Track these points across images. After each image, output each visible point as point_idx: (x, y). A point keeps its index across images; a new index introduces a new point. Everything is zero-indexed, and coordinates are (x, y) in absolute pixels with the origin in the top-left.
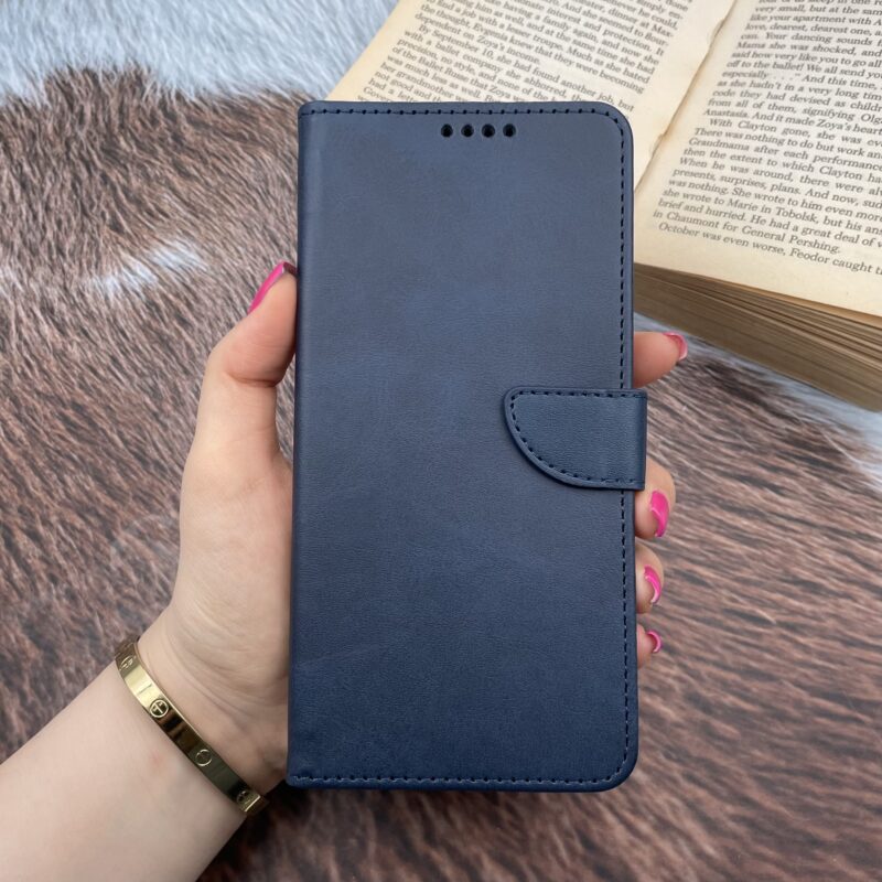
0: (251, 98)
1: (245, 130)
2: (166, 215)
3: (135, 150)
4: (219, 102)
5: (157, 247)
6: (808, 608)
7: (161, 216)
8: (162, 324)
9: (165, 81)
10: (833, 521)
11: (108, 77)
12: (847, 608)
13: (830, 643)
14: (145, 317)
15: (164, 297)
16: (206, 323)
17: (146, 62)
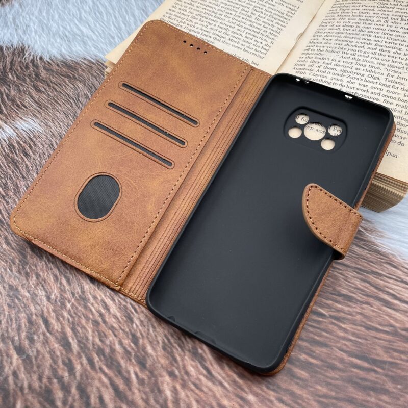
0: (76, 61)
1: (72, 74)
2: (26, 107)
3: (15, 79)
4: (60, 62)
5: (19, 121)
6: (346, 309)
7: (23, 107)
8: (15, 155)
9: (36, 52)
10: (359, 265)
11: (8, 49)
12: (367, 310)
13: (359, 328)
14: (6, 151)
15: (18, 142)
16: (38, 155)
17: (28, 44)
